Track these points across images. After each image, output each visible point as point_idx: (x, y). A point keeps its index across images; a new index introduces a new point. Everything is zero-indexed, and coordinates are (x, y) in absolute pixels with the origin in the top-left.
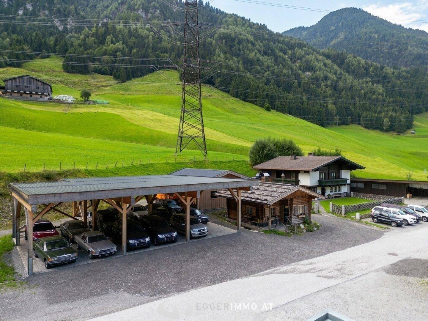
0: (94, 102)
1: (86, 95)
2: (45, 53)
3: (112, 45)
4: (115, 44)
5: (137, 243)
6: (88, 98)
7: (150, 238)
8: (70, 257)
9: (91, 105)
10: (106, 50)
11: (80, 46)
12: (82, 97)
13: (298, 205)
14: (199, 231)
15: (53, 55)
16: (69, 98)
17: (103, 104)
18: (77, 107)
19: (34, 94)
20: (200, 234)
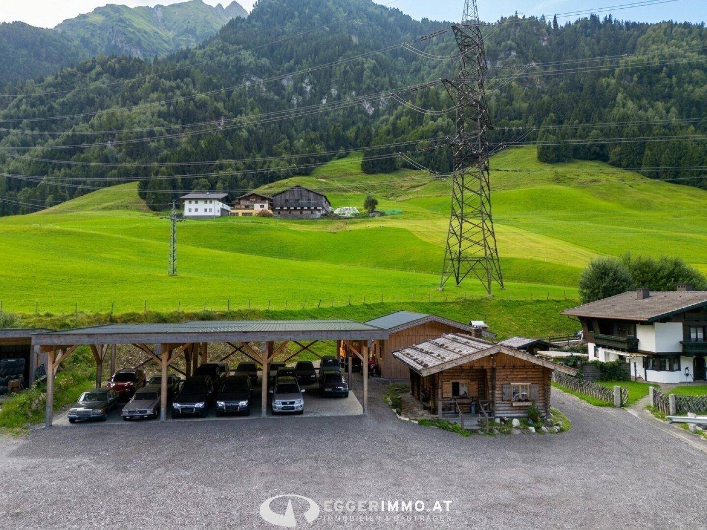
0: (382, 214)
1: (371, 204)
2: (342, 151)
3: (431, 122)
4: (435, 121)
5: (182, 409)
6: (374, 208)
7: (205, 405)
8: (90, 412)
9: (377, 217)
10: (423, 132)
11: (388, 132)
12: (366, 207)
13: (513, 381)
14: (283, 403)
15: (352, 152)
16: (349, 210)
17: (394, 216)
18: (354, 223)
19: (306, 210)
20: (283, 408)
